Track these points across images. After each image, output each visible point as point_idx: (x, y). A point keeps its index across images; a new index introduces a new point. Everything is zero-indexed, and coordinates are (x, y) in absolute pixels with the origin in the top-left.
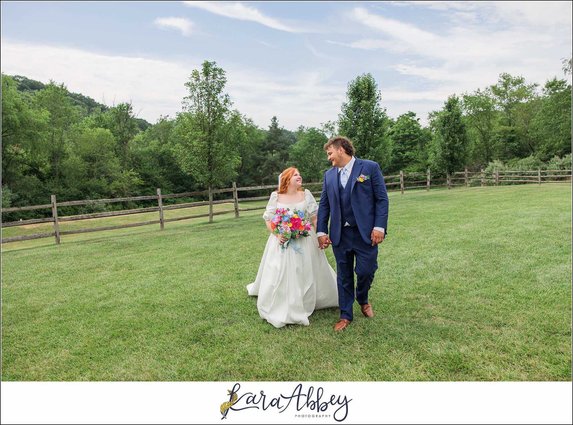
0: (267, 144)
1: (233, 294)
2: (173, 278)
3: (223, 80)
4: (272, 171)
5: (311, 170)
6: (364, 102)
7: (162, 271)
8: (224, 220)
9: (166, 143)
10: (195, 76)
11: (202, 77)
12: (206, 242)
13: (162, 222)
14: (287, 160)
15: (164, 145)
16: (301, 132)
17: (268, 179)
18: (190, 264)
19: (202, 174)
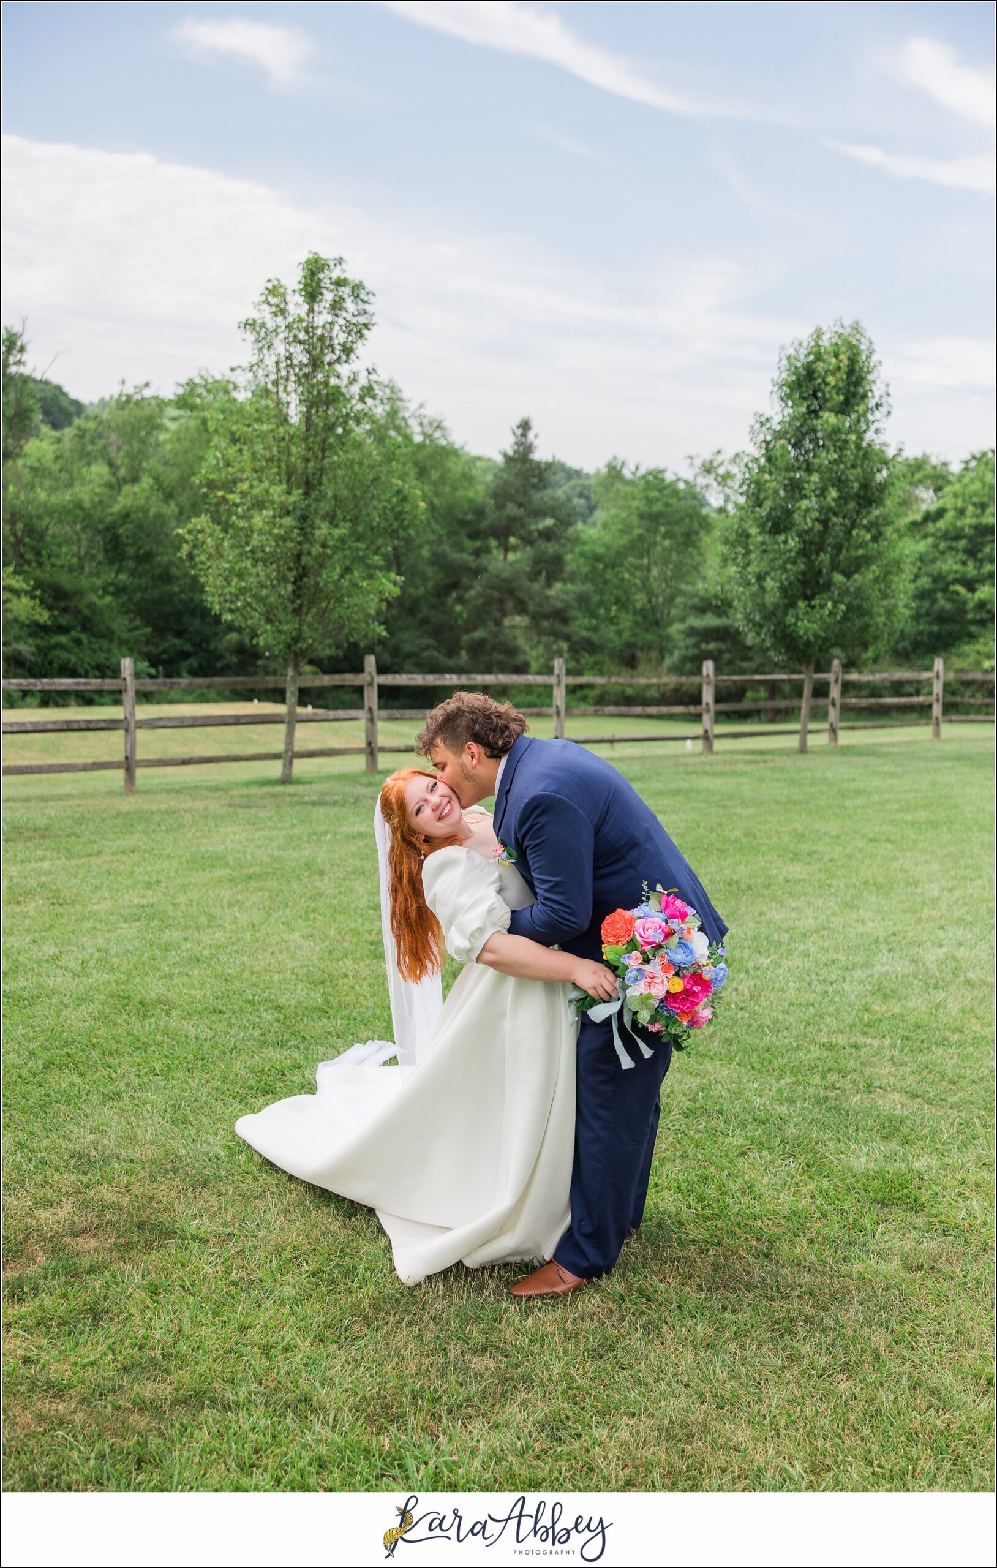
0: (492, 517)
1: (357, 996)
2: (186, 939)
3: (362, 320)
4: (497, 614)
5: (639, 619)
6: (829, 418)
7: (146, 914)
8: (330, 778)
9: (135, 480)
10: (274, 301)
11: (297, 306)
12: (274, 844)
13: (129, 765)
14: (556, 579)
15: (127, 488)
16: (614, 473)
17: (482, 642)
18: (230, 905)
19: (269, 620)
